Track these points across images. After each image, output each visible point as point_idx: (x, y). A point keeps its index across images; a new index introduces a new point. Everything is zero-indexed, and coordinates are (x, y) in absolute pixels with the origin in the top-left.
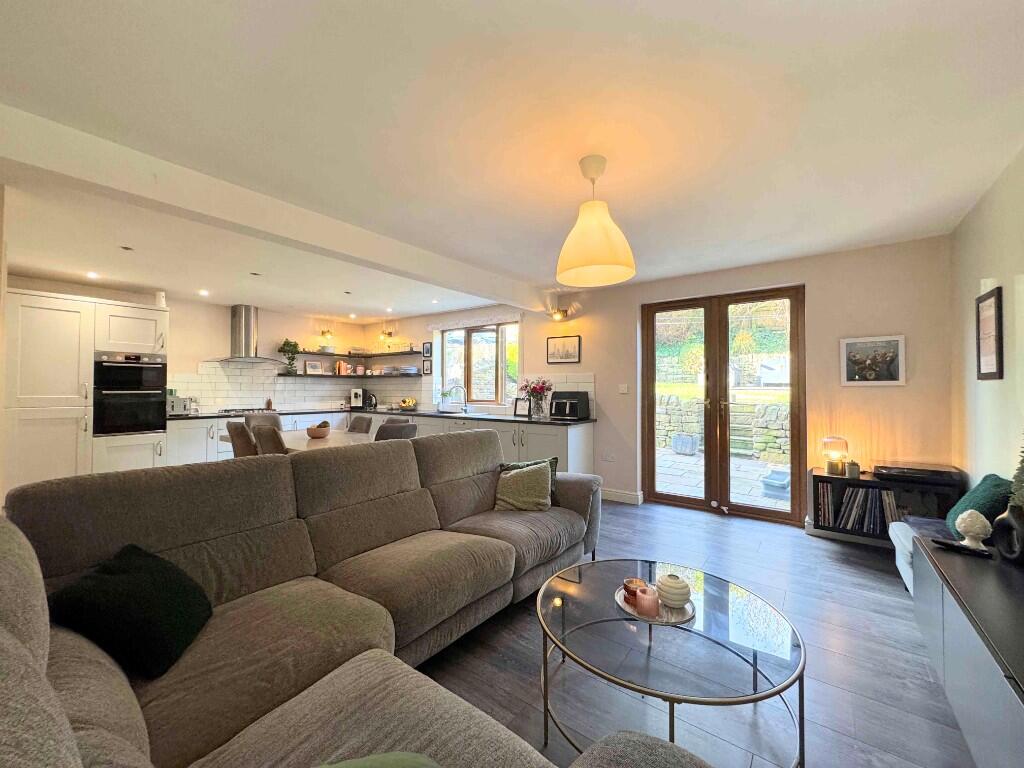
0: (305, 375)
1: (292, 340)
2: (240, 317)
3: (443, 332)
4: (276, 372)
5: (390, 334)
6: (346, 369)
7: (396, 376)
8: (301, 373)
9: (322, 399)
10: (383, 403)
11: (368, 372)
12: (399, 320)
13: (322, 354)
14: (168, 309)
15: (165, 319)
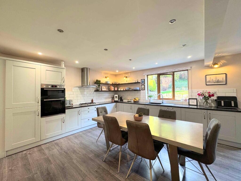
0: (102, 91)
1: (99, 79)
2: (85, 72)
3: (147, 76)
4: (94, 90)
5: (127, 77)
6: (112, 88)
7: (130, 91)
8: (100, 90)
9: (106, 98)
10: (125, 99)
11: (119, 90)
12: (130, 72)
13: (106, 84)
14: (65, 68)
15: (64, 71)
